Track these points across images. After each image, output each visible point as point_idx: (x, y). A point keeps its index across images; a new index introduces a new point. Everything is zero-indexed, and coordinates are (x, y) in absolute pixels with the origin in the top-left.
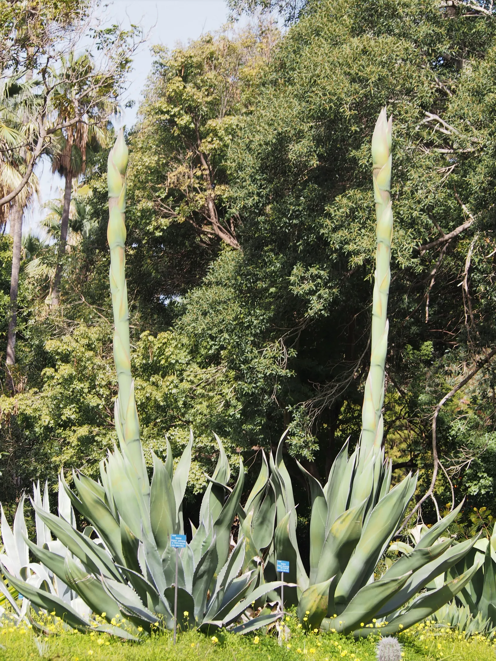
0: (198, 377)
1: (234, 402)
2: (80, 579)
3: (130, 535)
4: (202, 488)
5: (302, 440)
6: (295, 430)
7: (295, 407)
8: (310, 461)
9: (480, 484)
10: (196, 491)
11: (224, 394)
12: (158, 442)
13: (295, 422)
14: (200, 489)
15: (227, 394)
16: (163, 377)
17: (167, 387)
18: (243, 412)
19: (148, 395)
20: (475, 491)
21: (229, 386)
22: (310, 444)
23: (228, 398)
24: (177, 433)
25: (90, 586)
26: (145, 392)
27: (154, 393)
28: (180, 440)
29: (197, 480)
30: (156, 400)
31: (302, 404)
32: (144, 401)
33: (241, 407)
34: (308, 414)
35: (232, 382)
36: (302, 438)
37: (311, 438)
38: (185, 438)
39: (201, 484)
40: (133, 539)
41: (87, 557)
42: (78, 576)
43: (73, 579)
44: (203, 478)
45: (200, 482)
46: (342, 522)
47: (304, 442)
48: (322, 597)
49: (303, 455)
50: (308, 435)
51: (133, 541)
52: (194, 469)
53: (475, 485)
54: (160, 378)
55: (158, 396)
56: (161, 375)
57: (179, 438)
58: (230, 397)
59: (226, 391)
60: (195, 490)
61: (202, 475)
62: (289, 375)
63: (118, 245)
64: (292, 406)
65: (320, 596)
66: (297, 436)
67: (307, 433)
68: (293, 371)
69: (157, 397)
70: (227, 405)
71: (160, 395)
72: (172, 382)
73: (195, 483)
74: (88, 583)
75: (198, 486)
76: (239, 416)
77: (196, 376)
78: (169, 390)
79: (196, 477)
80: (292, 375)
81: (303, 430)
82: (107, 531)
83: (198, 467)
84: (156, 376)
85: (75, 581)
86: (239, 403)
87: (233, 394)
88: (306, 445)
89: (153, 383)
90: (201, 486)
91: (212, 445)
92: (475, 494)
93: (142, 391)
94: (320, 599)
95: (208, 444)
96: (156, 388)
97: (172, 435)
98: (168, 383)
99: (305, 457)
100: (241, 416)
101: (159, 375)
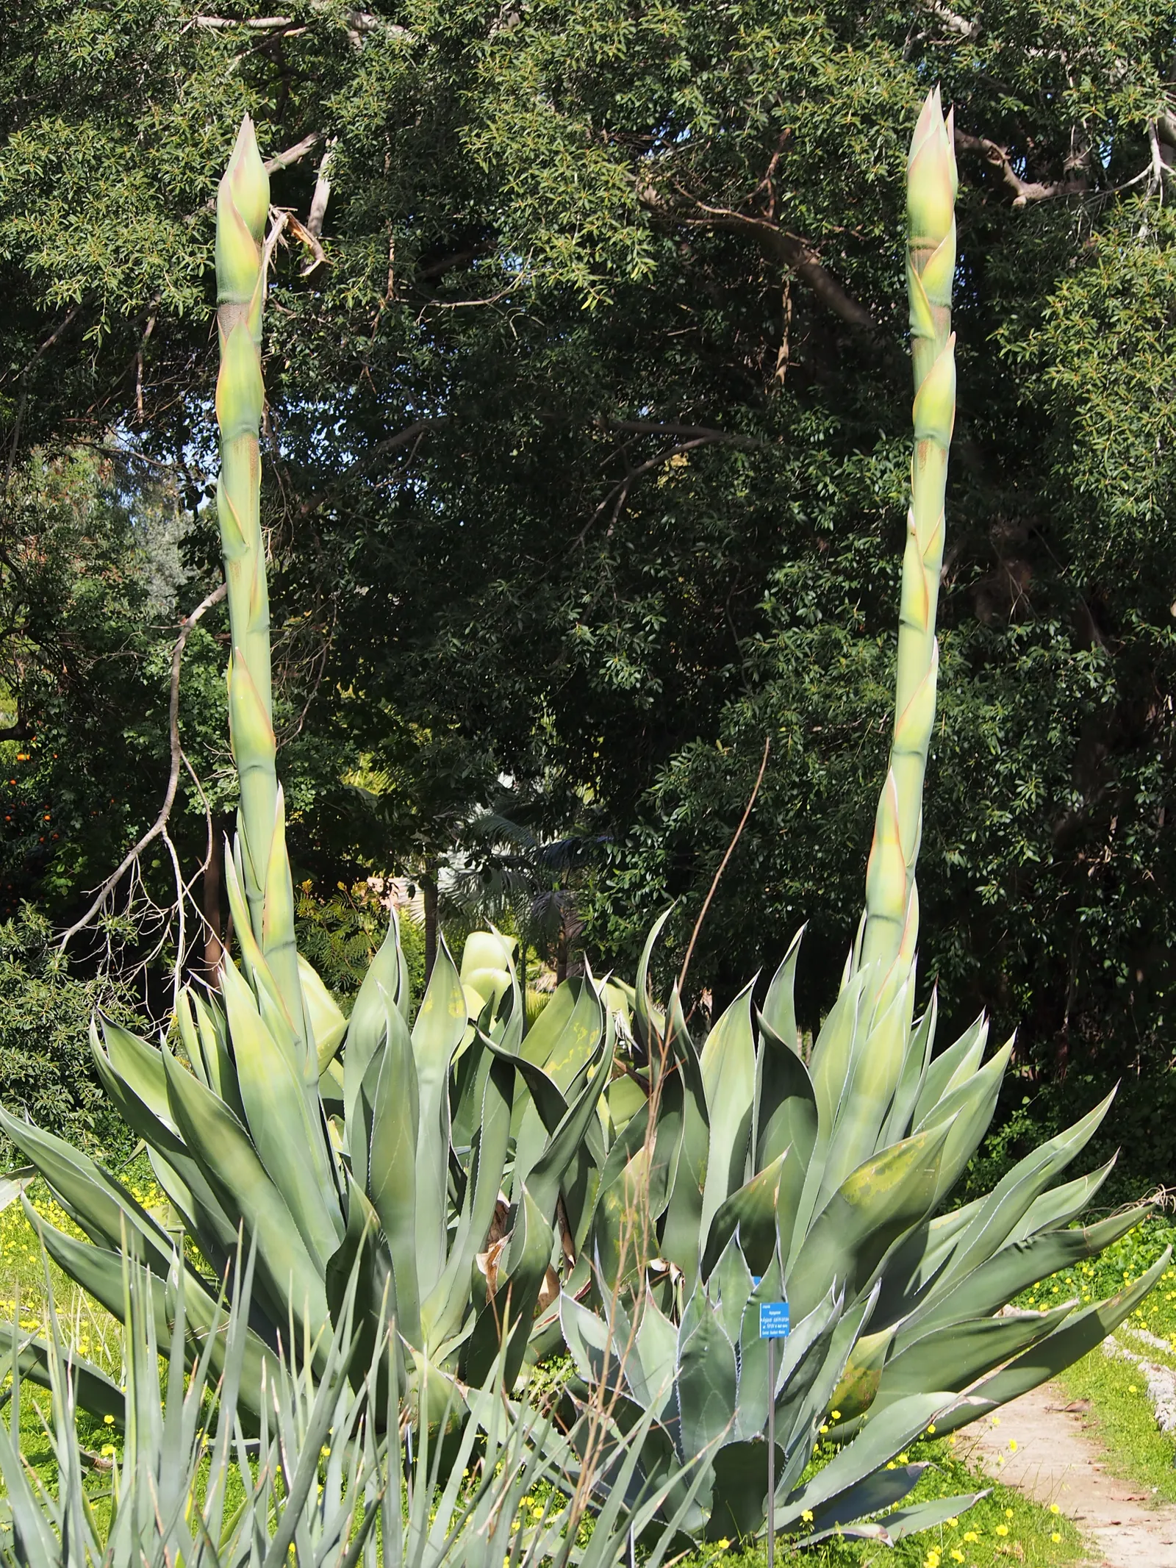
46: (881, 1171)
48: (865, 1373)
63: (247, 431)
65: (862, 1370)
94: (860, 1378)
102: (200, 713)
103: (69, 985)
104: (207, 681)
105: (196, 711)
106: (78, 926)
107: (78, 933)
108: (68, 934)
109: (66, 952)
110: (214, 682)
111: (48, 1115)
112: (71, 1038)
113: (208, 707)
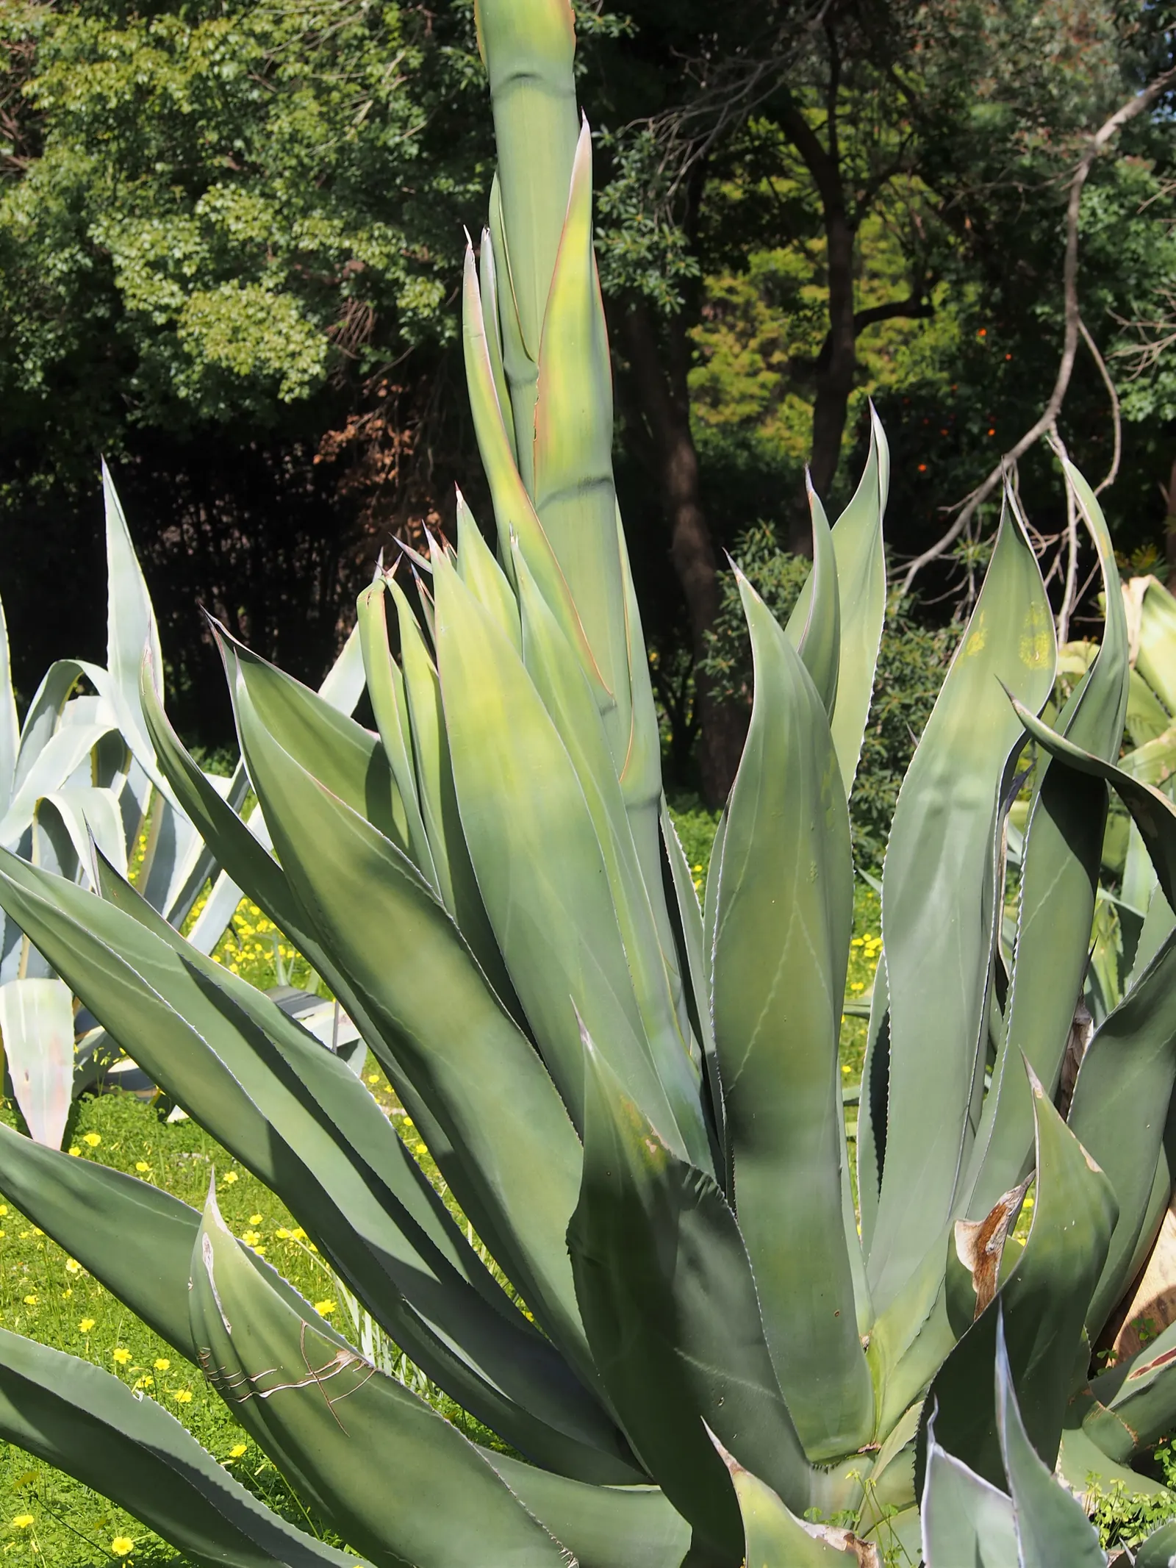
0: (287, 24)
1: (399, 106)
2: (289, 1378)
3: (642, 1152)
4: (308, 383)
5: (646, 241)
6: (622, 208)
7: (619, 133)
8: (668, 308)
9: (1157, 387)
10: (291, 390)
11: (373, 80)
12: (167, 231)
13: (622, 183)
14: (302, 384)
15: (379, 80)
16: (193, 21)
17: (204, 54)
18: (427, 139)
19: (142, 78)
20: (1141, 409)
21: (385, 54)
22: (670, 256)
23: (383, 94)
24: (231, 204)
25: (346, 1412)
26: (131, 69)
27: (164, 72)
28: (240, 226)
29: (293, 355)
30: (166, 96)
31: (644, 126)
32: (127, 97)
33: (421, 123)
34: (660, 156)
35: (394, 44)
36: (643, 235)
37: (676, 237)
38: (255, 219)
39: (305, 371)
40: (660, 1168)
41: (278, 1146)
42: (275, 1362)
43: (246, 1373)
44: (312, 352)
45: (302, 363)
47: (649, 249)
49: (646, 291)
50: (665, 227)
51: (655, 1184)
52: (282, 320)
53: (1143, 389)
54: (183, 25)
55: (176, 84)
56: (186, 15)
57: (238, 218)
58: (388, 88)
59: (375, 70)
60: (285, 386)
61: (310, 342)
62: (615, 32)
64: (612, 131)
66: (630, 228)
67: (660, 221)
68: (628, 19)
69: (172, 87)
70: (381, 113)
71: (183, 79)
72: (224, 41)
73: (286, 365)
74: (334, 1401)
75: (294, 376)
76: (414, 150)
77: (278, 21)
78: (213, 64)
79: (292, 347)
80: (623, 32)
81: (648, 211)
82: (428, 1037)
83: (294, 314)
84: (168, 18)
85: (252, 1386)
86: (416, 110)
87: (399, 80)
88: (658, 258)
89: (159, 42)
90: (306, 378)
91: (347, 244)
92: (1141, 417)
93: (123, 66)
95: (334, 241)
96: (165, 56)
97: (214, 209)
98: (210, 44)
99: (651, 300)
100: (420, 151)
101: (176, 14)
102: (1138, 285)
103: (910, 635)
104: (1149, 244)
105: (1132, 281)
106: (932, 553)
107: (930, 565)
108: (915, 566)
109: (911, 590)
110: (1159, 244)
111: (869, 810)
112: (905, 707)
113: (1148, 275)
